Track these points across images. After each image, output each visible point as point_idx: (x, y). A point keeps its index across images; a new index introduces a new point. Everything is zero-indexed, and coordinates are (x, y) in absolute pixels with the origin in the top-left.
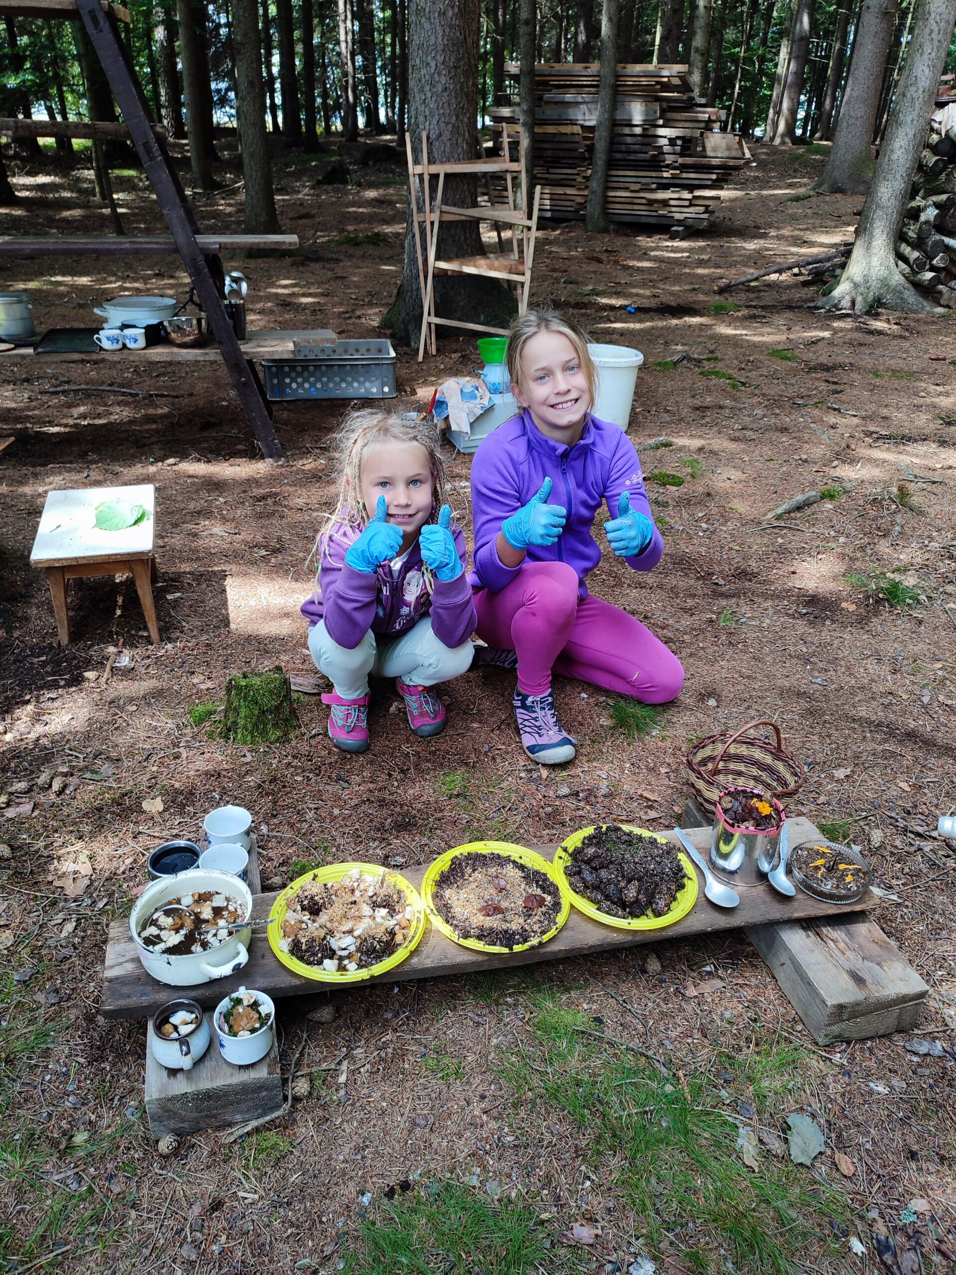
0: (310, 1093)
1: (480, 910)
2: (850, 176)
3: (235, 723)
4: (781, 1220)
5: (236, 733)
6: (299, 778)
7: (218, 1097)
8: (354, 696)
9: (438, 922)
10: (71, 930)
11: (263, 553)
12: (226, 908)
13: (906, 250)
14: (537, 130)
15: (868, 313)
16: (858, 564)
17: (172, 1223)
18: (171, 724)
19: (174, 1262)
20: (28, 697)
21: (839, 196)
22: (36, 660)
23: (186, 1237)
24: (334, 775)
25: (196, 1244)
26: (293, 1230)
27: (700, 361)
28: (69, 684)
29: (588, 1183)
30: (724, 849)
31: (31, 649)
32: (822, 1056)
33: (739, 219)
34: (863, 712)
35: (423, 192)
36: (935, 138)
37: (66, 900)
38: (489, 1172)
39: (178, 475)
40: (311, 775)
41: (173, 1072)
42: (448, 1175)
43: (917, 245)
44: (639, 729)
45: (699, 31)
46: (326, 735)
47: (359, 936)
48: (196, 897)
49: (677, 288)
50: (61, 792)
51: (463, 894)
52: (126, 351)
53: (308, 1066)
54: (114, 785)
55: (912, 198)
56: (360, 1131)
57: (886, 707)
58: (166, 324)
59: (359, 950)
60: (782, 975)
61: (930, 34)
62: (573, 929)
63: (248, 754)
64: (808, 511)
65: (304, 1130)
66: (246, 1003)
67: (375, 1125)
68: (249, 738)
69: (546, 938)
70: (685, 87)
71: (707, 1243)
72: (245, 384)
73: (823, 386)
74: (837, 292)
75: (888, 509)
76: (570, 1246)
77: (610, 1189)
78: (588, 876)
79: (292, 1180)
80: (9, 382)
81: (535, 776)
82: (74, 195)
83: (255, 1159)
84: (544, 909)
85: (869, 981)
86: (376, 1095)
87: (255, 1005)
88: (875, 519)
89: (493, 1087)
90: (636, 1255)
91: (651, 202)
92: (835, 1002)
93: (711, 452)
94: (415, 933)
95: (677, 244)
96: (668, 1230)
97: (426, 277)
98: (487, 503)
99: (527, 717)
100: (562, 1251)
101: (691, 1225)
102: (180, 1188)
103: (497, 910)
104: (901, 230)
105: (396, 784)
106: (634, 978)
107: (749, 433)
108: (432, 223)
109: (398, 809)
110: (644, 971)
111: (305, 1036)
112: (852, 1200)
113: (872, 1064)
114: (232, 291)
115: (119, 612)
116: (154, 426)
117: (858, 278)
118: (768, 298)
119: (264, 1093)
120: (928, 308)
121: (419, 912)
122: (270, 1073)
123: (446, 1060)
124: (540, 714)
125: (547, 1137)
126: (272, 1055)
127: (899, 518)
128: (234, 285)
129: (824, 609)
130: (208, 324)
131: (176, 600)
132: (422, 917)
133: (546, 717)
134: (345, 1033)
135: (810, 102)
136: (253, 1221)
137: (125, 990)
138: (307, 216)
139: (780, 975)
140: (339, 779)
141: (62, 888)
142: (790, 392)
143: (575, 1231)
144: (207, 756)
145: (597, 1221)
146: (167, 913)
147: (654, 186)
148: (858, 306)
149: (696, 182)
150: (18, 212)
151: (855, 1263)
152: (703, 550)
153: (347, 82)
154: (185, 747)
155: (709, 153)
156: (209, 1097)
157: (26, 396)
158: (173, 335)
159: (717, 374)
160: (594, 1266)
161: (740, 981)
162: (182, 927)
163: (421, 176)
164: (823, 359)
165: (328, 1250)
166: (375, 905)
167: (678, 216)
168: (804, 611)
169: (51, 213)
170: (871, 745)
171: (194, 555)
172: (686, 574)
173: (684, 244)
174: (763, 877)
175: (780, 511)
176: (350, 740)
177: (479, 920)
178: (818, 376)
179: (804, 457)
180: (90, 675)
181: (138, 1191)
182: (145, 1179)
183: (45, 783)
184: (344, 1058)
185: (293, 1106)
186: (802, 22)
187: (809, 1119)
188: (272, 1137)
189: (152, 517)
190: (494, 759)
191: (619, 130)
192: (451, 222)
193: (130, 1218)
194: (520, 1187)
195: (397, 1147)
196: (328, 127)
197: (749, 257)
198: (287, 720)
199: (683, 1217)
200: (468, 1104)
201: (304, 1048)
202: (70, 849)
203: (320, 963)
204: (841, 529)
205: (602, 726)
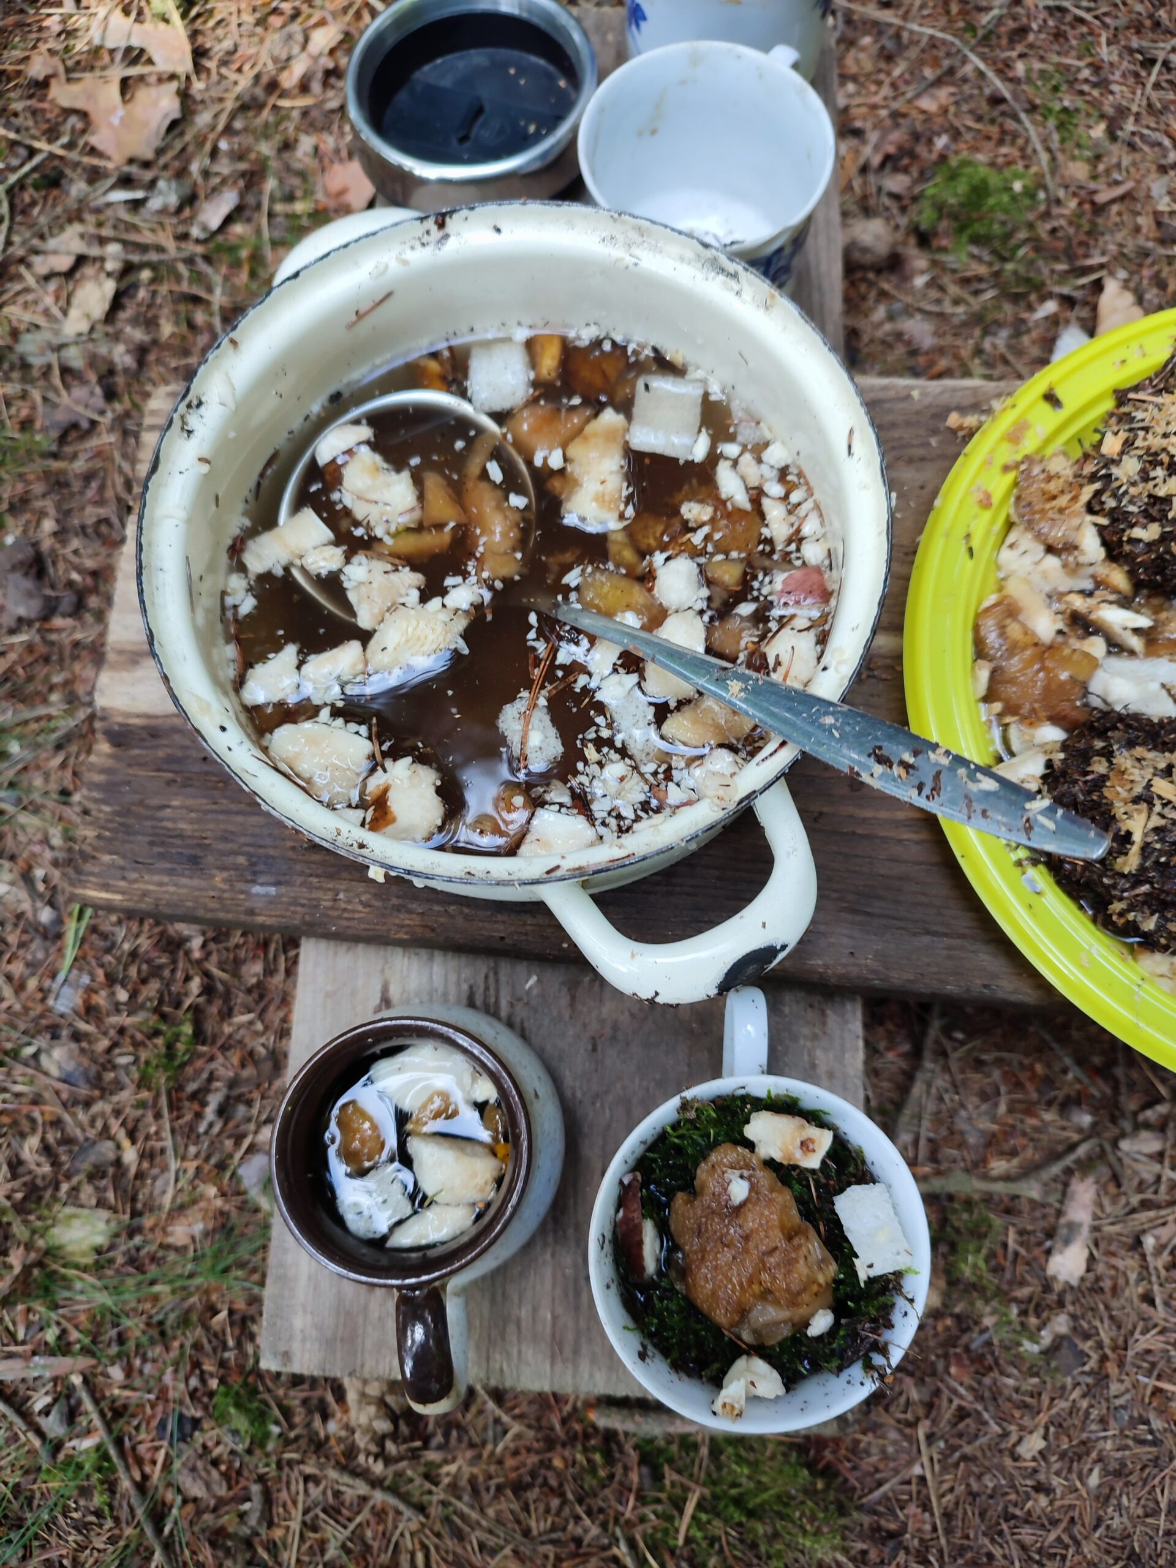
37: (94, 175)
48: (549, 362)
141: (82, 116)
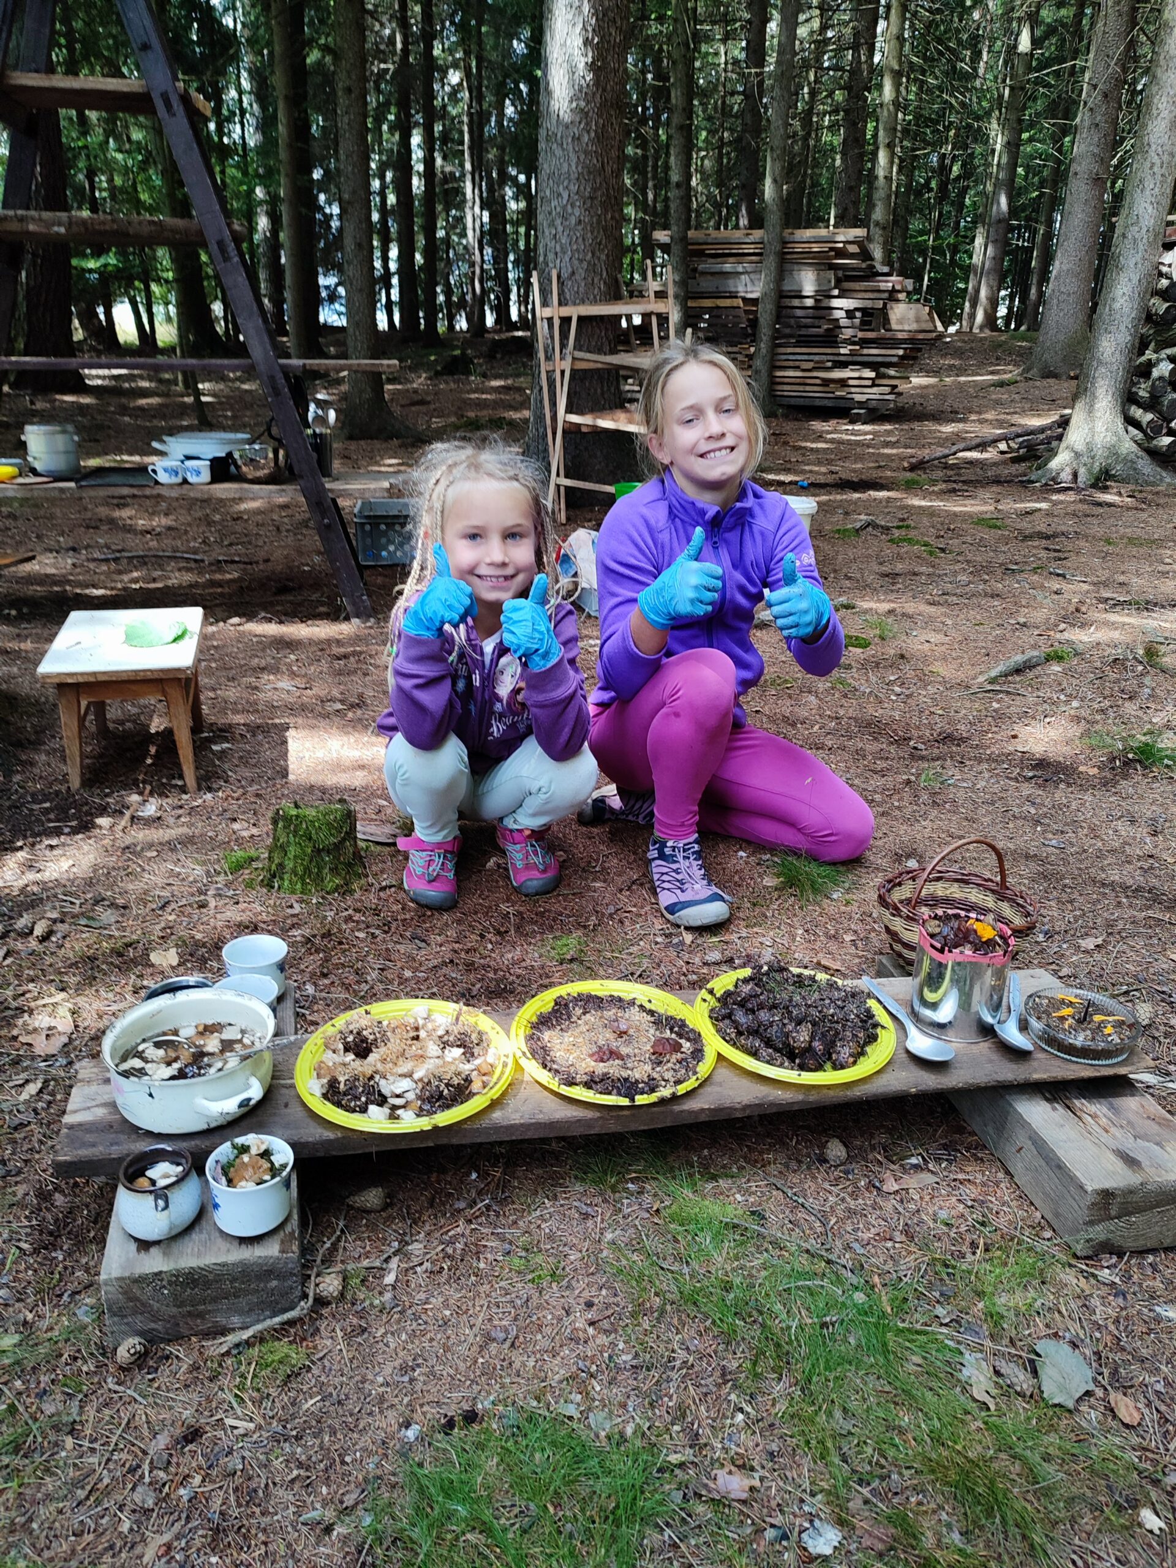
0: (342, 1294)
1: (591, 1056)
2: (1064, 360)
3: (281, 866)
4: (1032, 1475)
5: (282, 879)
6: (361, 935)
7: (207, 1284)
8: (438, 838)
9: (533, 1069)
10: (34, 1092)
11: (339, 706)
12: (240, 1041)
13: (1137, 412)
14: (690, 304)
15: (1094, 486)
16: (1098, 727)
17: (124, 1456)
18: (199, 871)
19: (121, 1509)
20: (20, 844)
21: (1051, 381)
22: (37, 807)
23: (142, 1477)
24: (408, 934)
25: (157, 1486)
26: (302, 1472)
27: (888, 529)
28: (75, 831)
29: (740, 1417)
30: (930, 997)
31: (33, 795)
32: (1082, 1271)
33: (932, 405)
34: (1115, 876)
35: (552, 337)
36: (1165, 282)
37: (33, 1059)
38: (594, 1400)
39: (242, 634)
40: (377, 932)
41: (144, 1245)
42: (535, 1404)
43: (1151, 405)
44: (816, 890)
45: (879, 203)
46: (400, 887)
47: (421, 1080)
48: (201, 1029)
49: (859, 466)
50: (45, 938)
51: (568, 1038)
52: (186, 486)
53: (342, 1262)
54: (117, 934)
55: (1141, 353)
56: (410, 1346)
57: (1145, 871)
58: (236, 455)
59: (419, 1097)
60: (1020, 1165)
61: (1151, 168)
62: (720, 1085)
63: (296, 905)
64: (1031, 674)
65: (329, 1342)
66: (254, 1151)
67: (431, 1340)
68: (299, 886)
69: (681, 1089)
70: (865, 255)
71: (920, 1503)
72: (328, 526)
73: (1043, 554)
74: (1054, 464)
75: (1133, 671)
76: (713, 1500)
77: (772, 1425)
78: (741, 1017)
79: (305, 1407)
80: (51, 551)
81: (675, 941)
82: (153, 385)
83: (255, 1376)
84: (679, 1056)
85: (1145, 1163)
86: (438, 1301)
87: (266, 1154)
88: (1117, 681)
89: (604, 1292)
90: (811, 1518)
91: (826, 382)
92: (1098, 1186)
93: (904, 615)
94: (499, 1079)
95: (858, 427)
96: (860, 1482)
97: (554, 434)
98: (617, 583)
99: (665, 870)
100: (700, 1509)
101: (895, 1477)
102: (141, 1412)
103: (614, 1054)
104: (1130, 392)
105: (490, 946)
106: (809, 1168)
107: (950, 599)
108: (563, 372)
109: (491, 975)
110: (823, 1160)
111: (341, 1224)
112: (1140, 1458)
113: (1158, 1284)
114: (317, 417)
115: (149, 761)
116: (219, 590)
117: (1080, 447)
118: (968, 474)
119: (274, 1283)
120: (1168, 480)
121: (507, 1056)
122: (282, 1251)
123: (539, 1259)
124: (683, 864)
125: (681, 1354)
126: (288, 1229)
127: (1147, 680)
128: (320, 412)
129: (1057, 773)
130: (287, 456)
131: (223, 751)
132: (510, 1061)
133: (691, 868)
134: (399, 1225)
135: (1012, 297)
136: (243, 1458)
137: (89, 1138)
138: (422, 402)
139: (1018, 1167)
140: (414, 938)
141: (30, 1045)
142: (1002, 558)
143: (720, 1481)
144: (242, 906)
145: (752, 1469)
146: (158, 1045)
147: (829, 364)
148: (1081, 479)
149: (880, 359)
150: (86, 400)
151: (1150, 1546)
152: (897, 715)
153: (474, 273)
154: (215, 896)
155: (894, 326)
156: (194, 1281)
157: (69, 561)
158: (244, 469)
159: (910, 541)
160: (749, 1531)
161: (961, 1176)
162: (176, 1060)
163: (550, 320)
164: (1042, 528)
165: (349, 1500)
166: (445, 1045)
167: (858, 398)
168: (1030, 774)
169: (124, 400)
170: (1130, 912)
171: (252, 708)
172: (875, 739)
173: (867, 428)
174: (987, 1031)
175: (993, 673)
176: (433, 893)
177: (587, 1065)
178: (1036, 543)
179: (1022, 620)
180: (103, 821)
181: (80, 1414)
182: (93, 1397)
183: (26, 926)
184: (395, 1254)
185: (313, 1310)
186: (999, 204)
187: (1067, 1348)
188: (282, 1348)
189: (196, 638)
190: (621, 922)
191: (787, 302)
192: (585, 371)
193: (63, 1449)
194: (638, 1420)
195: (462, 1366)
196: (451, 327)
197: (947, 439)
198: (350, 865)
199: (883, 1467)
200: (568, 1314)
201: (339, 1239)
202: (47, 1000)
203: (364, 1110)
204: (1074, 693)
205: (765, 887)
